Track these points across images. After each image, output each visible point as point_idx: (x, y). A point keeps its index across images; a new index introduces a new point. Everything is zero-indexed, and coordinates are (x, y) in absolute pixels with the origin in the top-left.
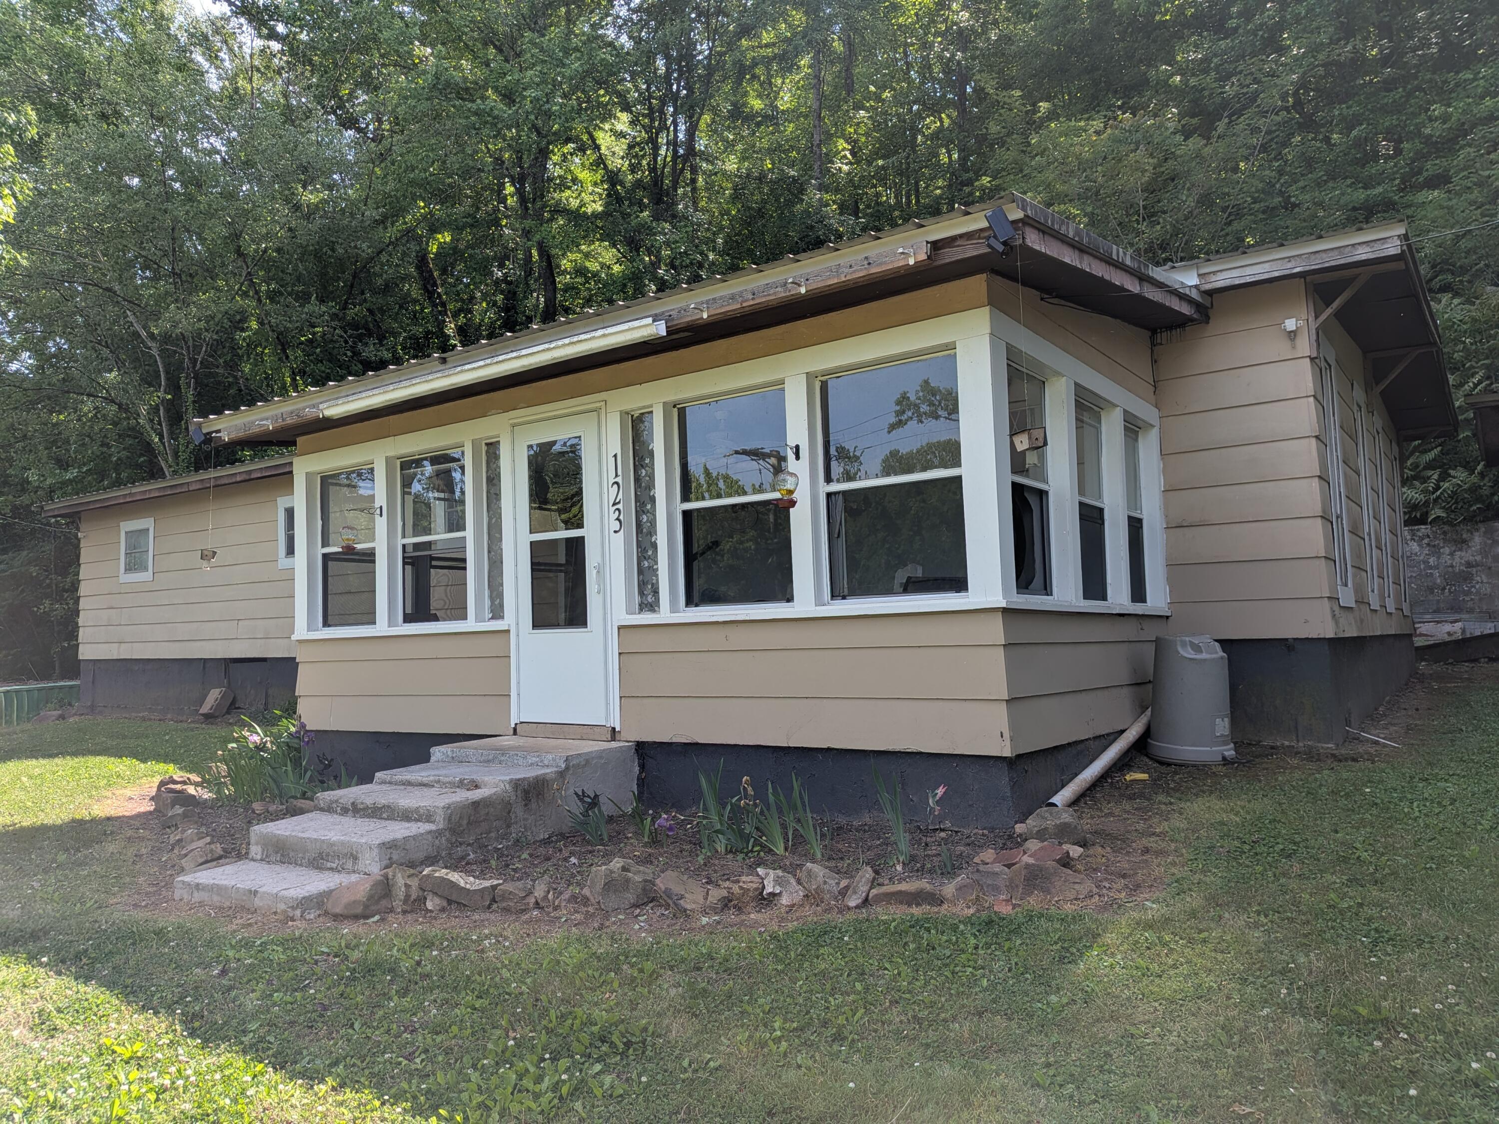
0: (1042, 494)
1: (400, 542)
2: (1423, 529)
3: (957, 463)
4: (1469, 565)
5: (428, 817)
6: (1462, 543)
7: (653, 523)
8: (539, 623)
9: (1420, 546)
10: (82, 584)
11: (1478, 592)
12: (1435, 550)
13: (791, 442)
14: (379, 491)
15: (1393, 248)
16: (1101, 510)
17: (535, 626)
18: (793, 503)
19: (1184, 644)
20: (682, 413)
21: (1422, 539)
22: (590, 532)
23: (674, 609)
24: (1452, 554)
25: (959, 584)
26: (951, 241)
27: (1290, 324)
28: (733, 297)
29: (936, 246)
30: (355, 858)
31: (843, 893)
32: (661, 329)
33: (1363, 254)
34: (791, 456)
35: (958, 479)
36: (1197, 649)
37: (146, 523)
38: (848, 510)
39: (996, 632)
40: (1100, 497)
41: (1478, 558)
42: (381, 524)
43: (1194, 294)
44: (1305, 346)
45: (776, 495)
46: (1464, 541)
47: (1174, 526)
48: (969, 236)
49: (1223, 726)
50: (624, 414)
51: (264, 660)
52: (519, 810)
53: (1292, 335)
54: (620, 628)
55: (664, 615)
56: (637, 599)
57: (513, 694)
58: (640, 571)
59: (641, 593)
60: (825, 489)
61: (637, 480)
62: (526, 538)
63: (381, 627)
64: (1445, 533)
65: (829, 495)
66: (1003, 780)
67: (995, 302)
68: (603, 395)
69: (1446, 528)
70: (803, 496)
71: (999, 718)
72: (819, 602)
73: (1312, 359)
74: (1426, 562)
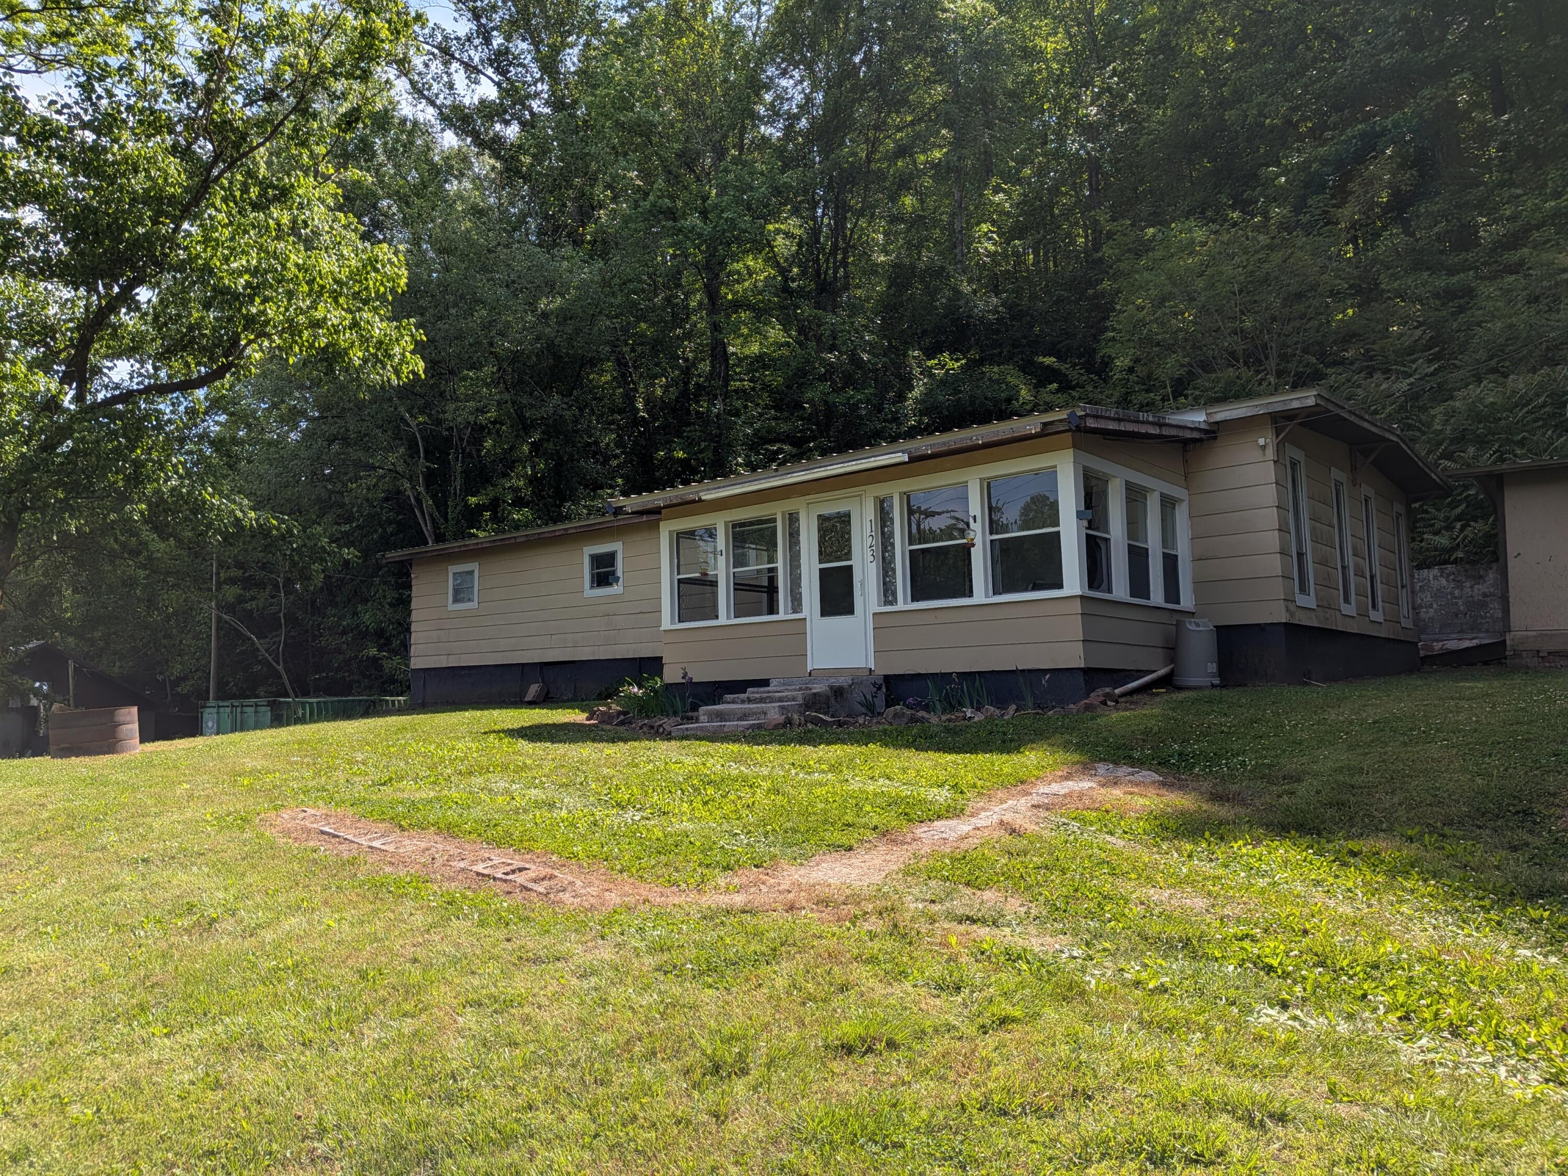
0: (1107, 541)
1: (732, 570)
2: (1450, 568)
3: (1058, 525)
4: (1485, 595)
5: (794, 699)
6: (1479, 579)
7: (893, 556)
8: (824, 613)
9: (1448, 581)
10: (414, 613)
11: (1492, 616)
12: (1459, 585)
13: (972, 513)
14: (721, 542)
15: (1311, 402)
16: (1147, 550)
17: (823, 615)
18: (973, 545)
19: (1190, 623)
20: (908, 497)
21: (1448, 575)
22: (855, 562)
23: (905, 603)
24: (1472, 587)
25: (1060, 586)
26: (1052, 423)
27: (1261, 441)
28: (944, 444)
29: (1045, 424)
30: (765, 714)
31: (1003, 715)
32: (906, 458)
33: (1296, 405)
34: (971, 521)
35: (1058, 533)
36: (1198, 625)
37: (474, 566)
38: (1002, 550)
39: (1077, 607)
40: (1146, 542)
41: (1492, 590)
42: (722, 560)
43: (1203, 426)
44: (1270, 454)
45: (964, 541)
46: (1481, 577)
47: (1198, 559)
48: (1061, 421)
49: (1213, 667)
50: (876, 497)
51: (573, 662)
52: (832, 700)
53: (1264, 448)
54: (874, 614)
55: (901, 606)
56: (883, 599)
57: (809, 653)
58: (885, 583)
59: (885, 595)
60: (989, 538)
61: (883, 533)
62: (817, 566)
63: (723, 620)
64: (1466, 571)
65: (992, 541)
66: (1081, 680)
67: (1075, 446)
68: (863, 488)
69: (1468, 567)
70: (978, 541)
71: (1079, 648)
72: (987, 596)
73: (1275, 462)
74: (1452, 593)
